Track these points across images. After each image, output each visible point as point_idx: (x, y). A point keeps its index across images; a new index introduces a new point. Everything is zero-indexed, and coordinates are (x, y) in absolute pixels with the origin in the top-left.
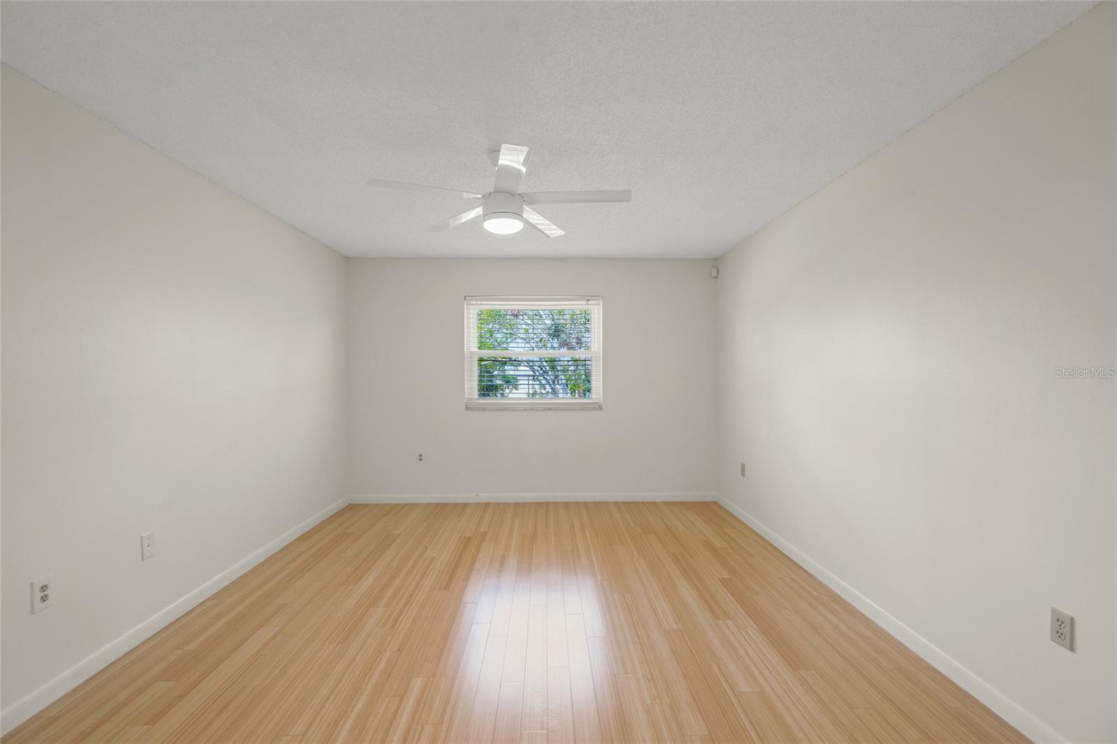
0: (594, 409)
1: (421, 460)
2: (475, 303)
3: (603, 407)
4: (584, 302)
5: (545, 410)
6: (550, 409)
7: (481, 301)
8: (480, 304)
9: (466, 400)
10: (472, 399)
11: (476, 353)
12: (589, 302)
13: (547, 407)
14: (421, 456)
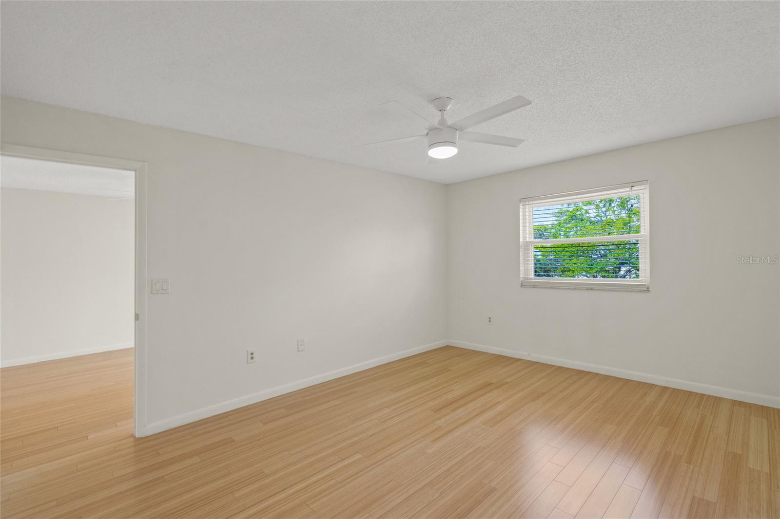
0: (643, 291)
1: (490, 321)
2: (531, 203)
3: (651, 289)
4: (628, 189)
5: (587, 289)
6: (591, 289)
7: (532, 201)
8: (532, 204)
9: (521, 280)
10: (527, 279)
11: (532, 242)
12: (633, 188)
13: (590, 287)
14: (490, 318)
